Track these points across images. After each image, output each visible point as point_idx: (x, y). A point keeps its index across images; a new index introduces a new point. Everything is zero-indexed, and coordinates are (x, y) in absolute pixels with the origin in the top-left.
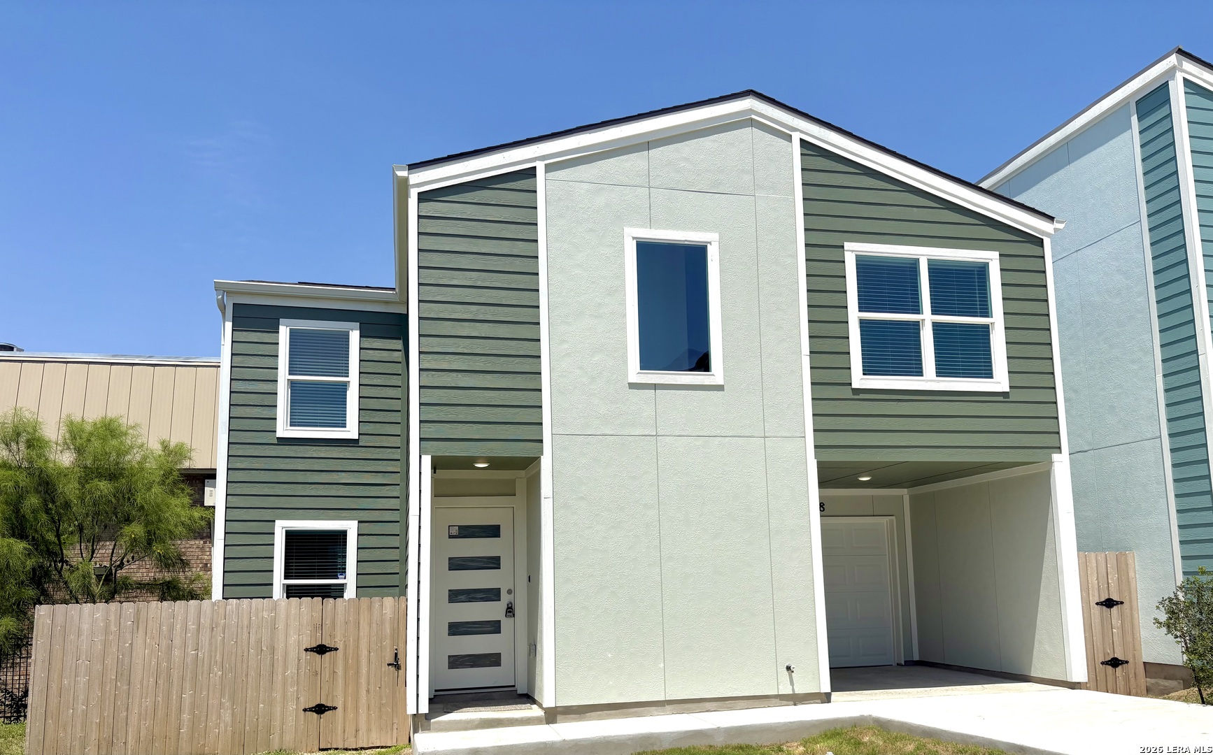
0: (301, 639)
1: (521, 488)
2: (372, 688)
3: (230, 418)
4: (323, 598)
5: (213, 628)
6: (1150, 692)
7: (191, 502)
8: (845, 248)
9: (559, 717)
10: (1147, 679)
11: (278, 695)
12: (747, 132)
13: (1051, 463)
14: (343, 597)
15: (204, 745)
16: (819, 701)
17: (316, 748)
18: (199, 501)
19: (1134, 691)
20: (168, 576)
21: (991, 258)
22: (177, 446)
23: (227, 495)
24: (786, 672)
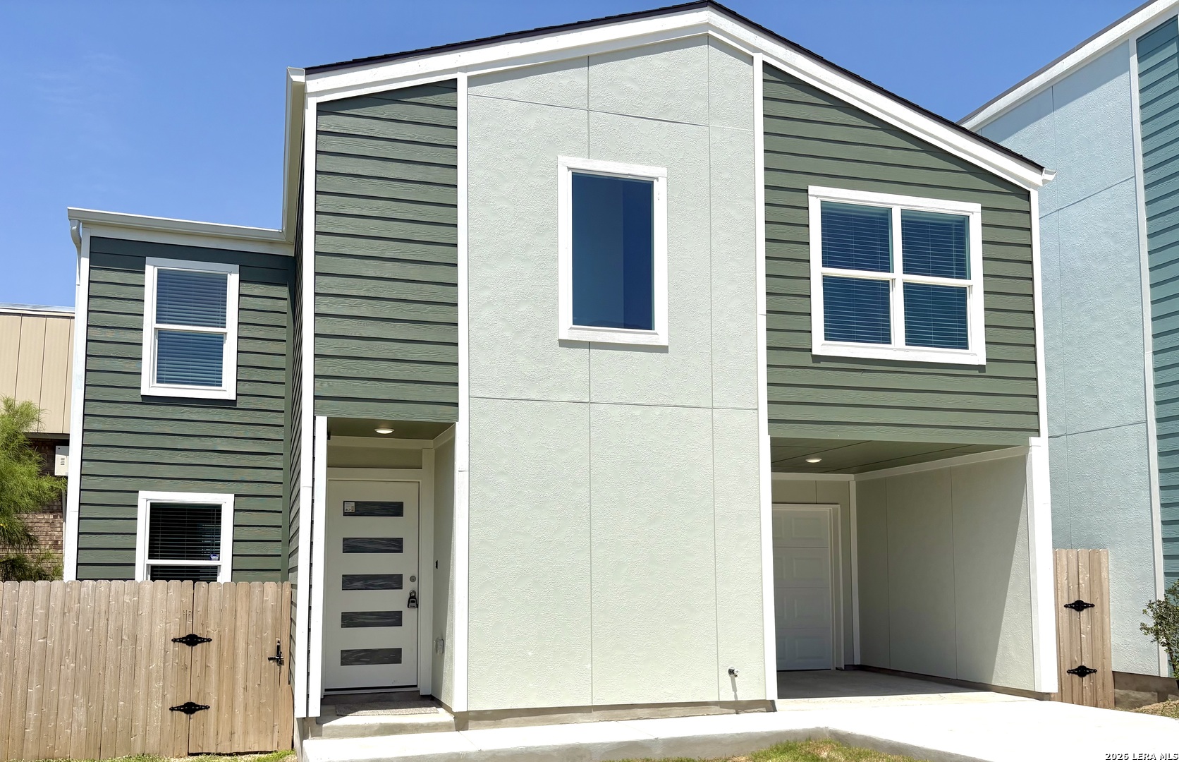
0: (168, 627)
1: (428, 460)
2: (250, 684)
3: (86, 370)
4: (195, 581)
5: (64, 613)
6: (1118, 704)
7: (39, 470)
8: (810, 193)
9: (471, 723)
10: (1116, 690)
11: (140, 692)
12: (702, 51)
13: (1028, 447)
14: (216, 581)
15: (54, 748)
16: (764, 709)
17: (185, 753)
18: (48, 469)
19: (1101, 703)
20: (12, 554)
21: (972, 211)
22: (23, 405)
23: (82, 460)
24: (728, 677)
